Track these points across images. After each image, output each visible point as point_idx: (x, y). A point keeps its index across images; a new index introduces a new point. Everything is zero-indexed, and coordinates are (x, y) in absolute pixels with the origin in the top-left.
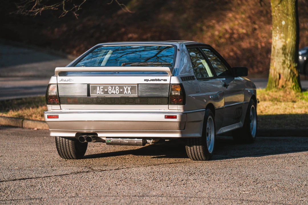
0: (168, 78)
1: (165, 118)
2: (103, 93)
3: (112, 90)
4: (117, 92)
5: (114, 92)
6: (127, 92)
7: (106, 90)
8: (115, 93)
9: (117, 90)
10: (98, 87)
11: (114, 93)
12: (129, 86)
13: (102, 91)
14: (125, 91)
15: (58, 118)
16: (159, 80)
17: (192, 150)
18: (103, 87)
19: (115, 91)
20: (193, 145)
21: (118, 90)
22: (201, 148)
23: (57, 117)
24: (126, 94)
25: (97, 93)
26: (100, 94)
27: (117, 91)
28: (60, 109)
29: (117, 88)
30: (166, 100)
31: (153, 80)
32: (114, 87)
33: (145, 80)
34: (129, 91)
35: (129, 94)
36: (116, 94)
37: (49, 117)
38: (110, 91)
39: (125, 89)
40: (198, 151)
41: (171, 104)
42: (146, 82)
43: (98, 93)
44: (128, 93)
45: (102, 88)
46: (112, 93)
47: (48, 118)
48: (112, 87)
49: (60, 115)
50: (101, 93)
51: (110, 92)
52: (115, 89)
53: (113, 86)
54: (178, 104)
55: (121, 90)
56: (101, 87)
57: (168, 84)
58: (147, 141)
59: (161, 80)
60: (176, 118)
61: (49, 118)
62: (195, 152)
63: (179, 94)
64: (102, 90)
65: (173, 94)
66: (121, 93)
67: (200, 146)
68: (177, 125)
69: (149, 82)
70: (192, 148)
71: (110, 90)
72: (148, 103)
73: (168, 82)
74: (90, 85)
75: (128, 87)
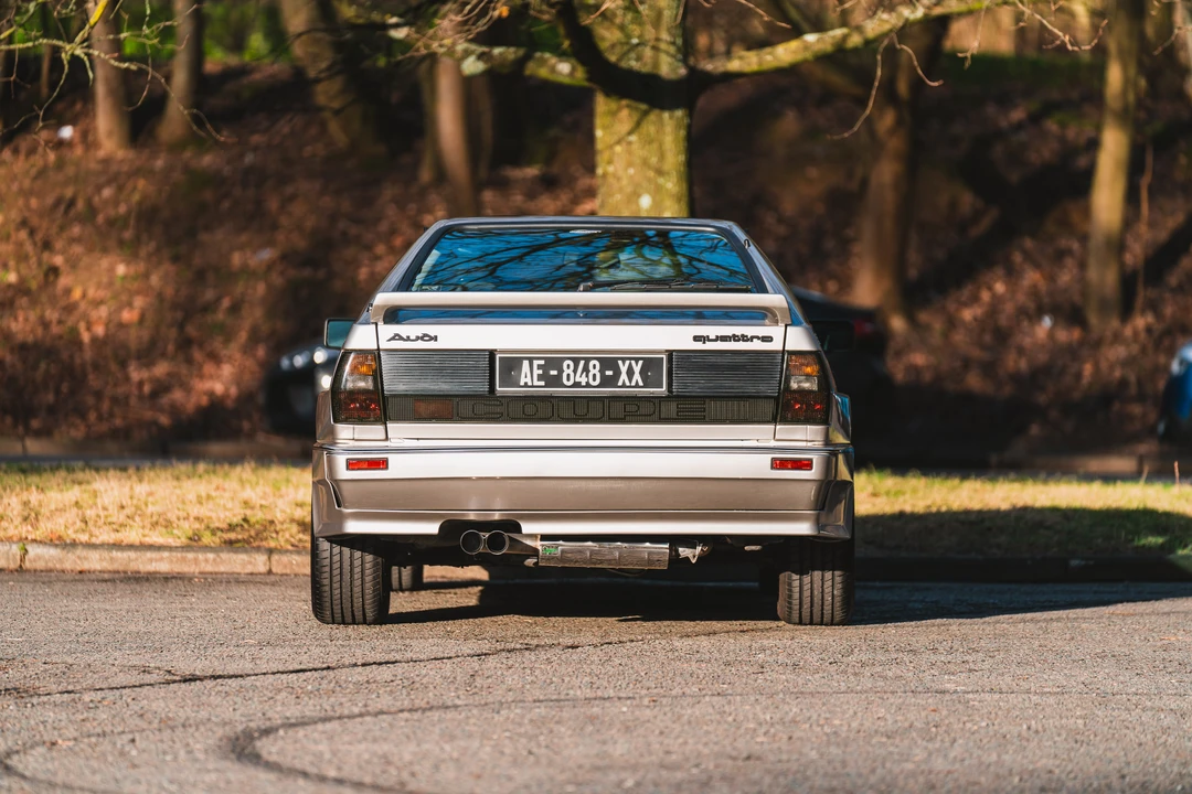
0: (776, 332)
1: (772, 468)
2: (543, 383)
3: (575, 371)
4: (594, 379)
5: (583, 380)
6: (630, 381)
7: (553, 373)
8: (586, 381)
9: (592, 372)
10: (526, 364)
11: (583, 384)
12: (637, 360)
13: (540, 378)
14: (624, 377)
15: (387, 468)
16: (744, 338)
17: (807, 587)
18: (542, 362)
19: (587, 376)
20: (813, 570)
21: (596, 371)
22: (838, 579)
23: (381, 464)
24: (624, 386)
25: (522, 384)
26: (533, 386)
27: (594, 375)
28: (384, 437)
29: (594, 367)
30: (769, 407)
31: (724, 339)
32: (582, 362)
33: (696, 339)
34: (637, 377)
35: (637, 386)
36: (588, 385)
37: (351, 465)
38: (568, 375)
39: (624, 369)
40: (826, 591)
41: (785, 421)
42: (699, 346)
43: (526, 383)
44: (633, 384)
45: (539, 367)
46: (577, 385)
47: (348, 469)
48: (576, 361)
49: (392, 458)
50: (536, 383)
51: (568, 379)
52: (586, 370)
53: (580, 358)
54: (808, 420)
55: (609, 373)
56: (536, 363)
57: (777, 352)
58: (680, 549)
59: (752, 338)
60: (811, 469)
61: (353, 469)
62: (816, 593)
63: (815, 388)
64: (541, 372)
65: (794, 385)
66: (606, 382)
67: (837, 573)
68: (810, 492)
69: (709, 346)
70: (807, 579)
71: (570, 371)
72: (707, 419)
73: (776, 346)
74: (498, 356)
75: (633, 362)
